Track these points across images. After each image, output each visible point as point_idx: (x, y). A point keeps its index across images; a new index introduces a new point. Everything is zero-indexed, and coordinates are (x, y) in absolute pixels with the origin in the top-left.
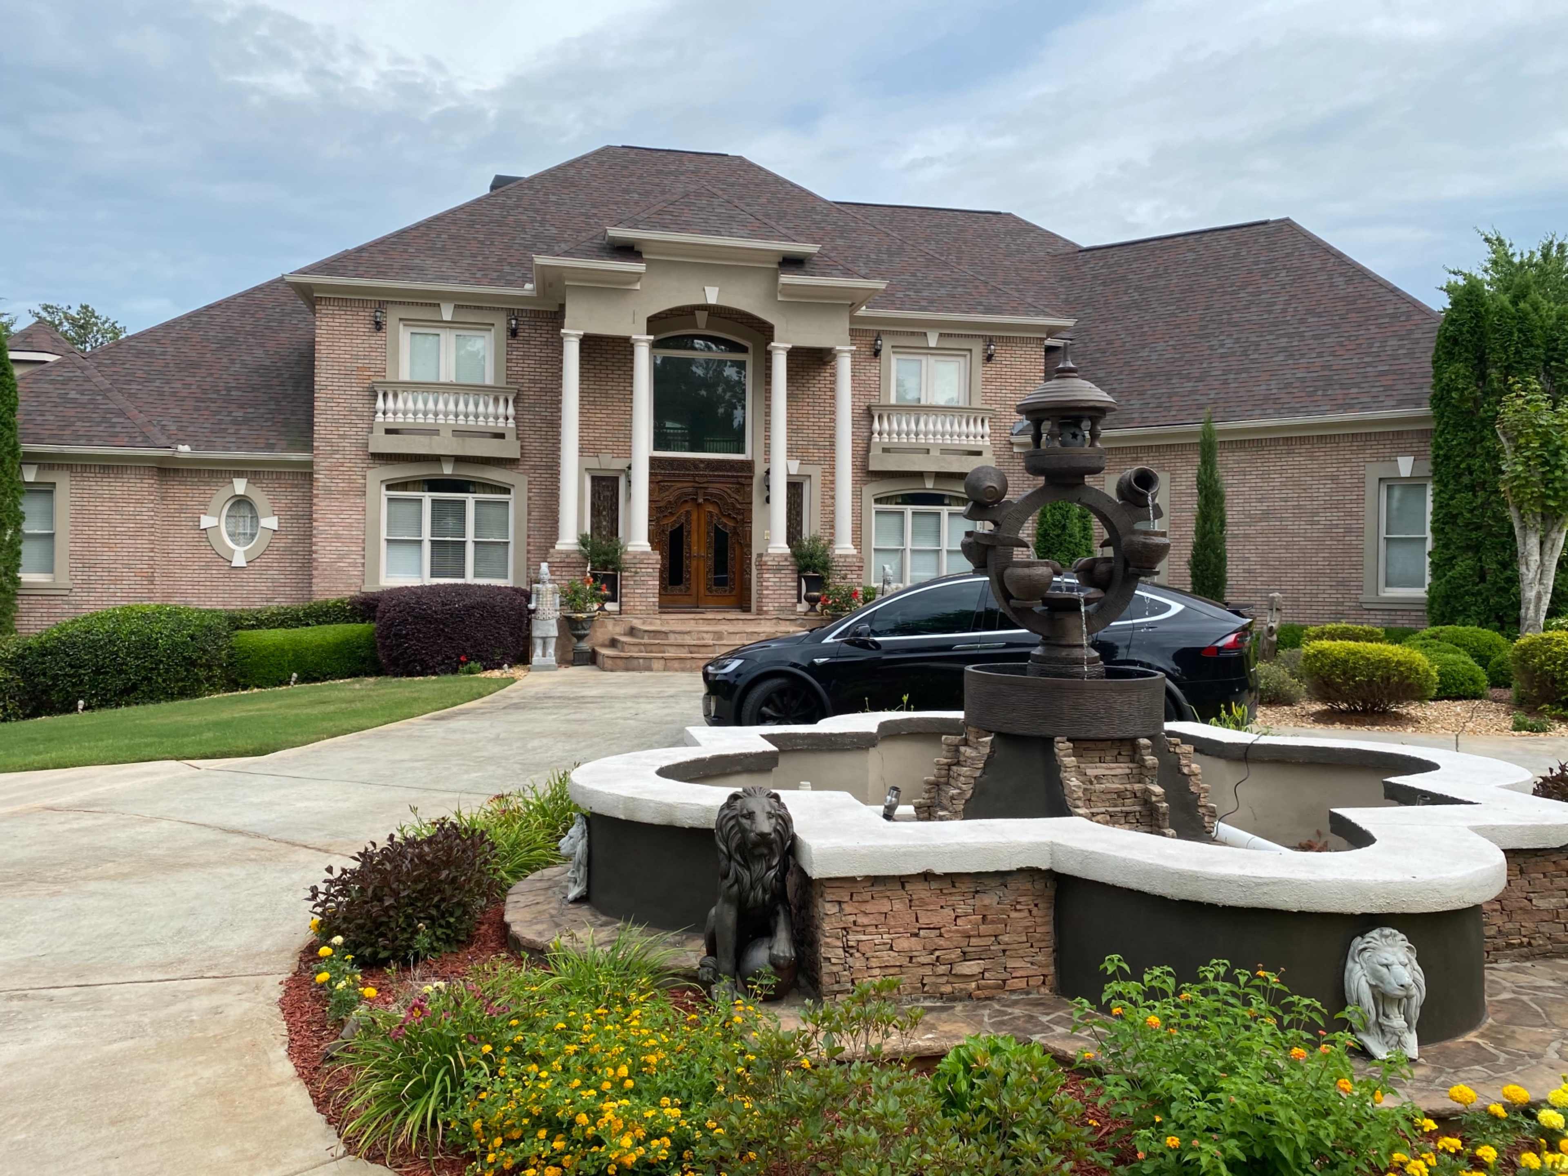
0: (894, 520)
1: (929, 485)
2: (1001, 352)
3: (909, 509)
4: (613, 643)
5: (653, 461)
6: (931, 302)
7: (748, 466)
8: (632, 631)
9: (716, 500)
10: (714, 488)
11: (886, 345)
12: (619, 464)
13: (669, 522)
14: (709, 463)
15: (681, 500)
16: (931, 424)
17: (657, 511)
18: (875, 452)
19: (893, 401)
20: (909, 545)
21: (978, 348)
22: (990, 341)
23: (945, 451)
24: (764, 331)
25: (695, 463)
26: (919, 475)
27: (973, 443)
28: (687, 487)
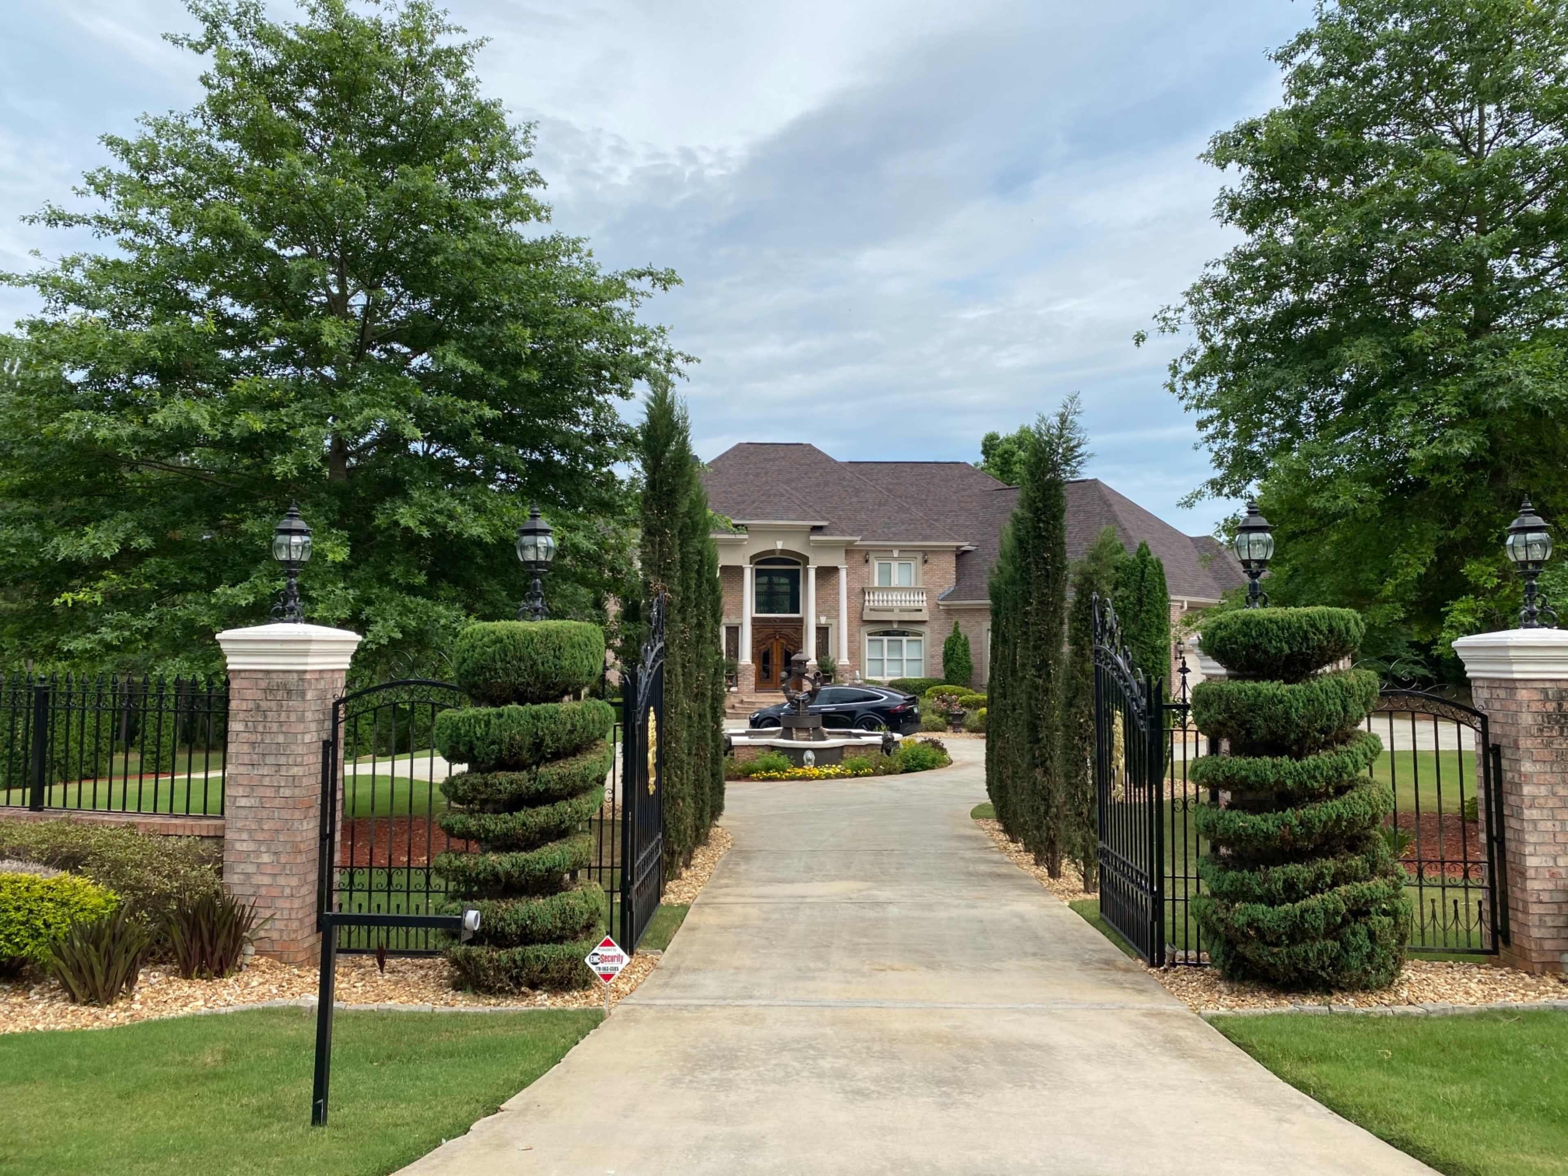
0: (878, 644)
1: (895, 626)
2: (930, 558)
3: (885, 638)
4: (733, 707)
5: (754, 620)
6: (895, 535)
7: (801, 620)
8: (742, 702)
9: (787, 637)
10: (785, 631)
11: (871, 558)
12: (738, 621)
13: (763, 648)
14: (782, 619)
15: (768, 637)
16: (895, 596)
17: (756, 643)
18: (866, 611)
19: (876, 584)
20: (886, 657)
21: (920, 557)
22: (925, 553)
23: (902, 610)
24: (806, 560)
25: (774, 619)
26: (890, 622)
27: (917, 605)
28: (770, 631)
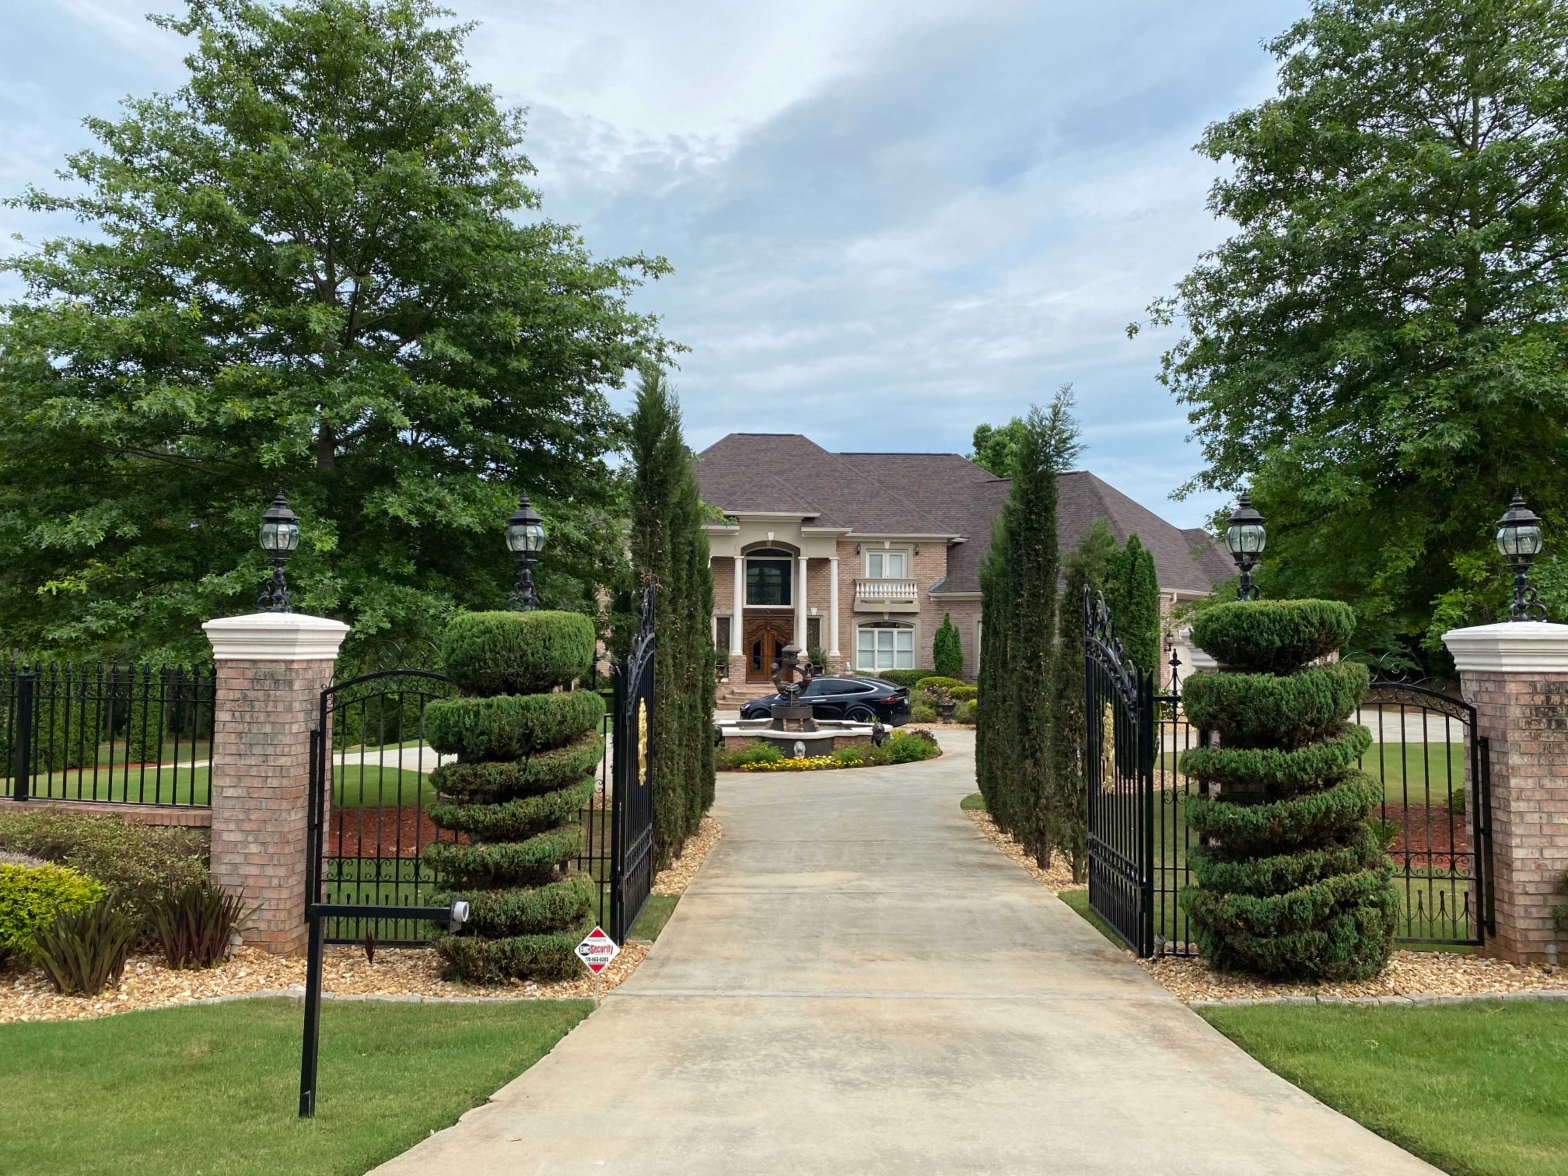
0: (869, 636)
1: (886, 618)
2: (921, 550)
3: (876, 630)
4: (724, 698)
5: (745, 611)
6: (886, 526)
7: (792, 612)
8: (733, 693)
9: (777, 628)
10: (777, 622)
11: (863, 549)
12: (729, 612)
13: (754, 639)
14: (772, 610)
15: (759, 629)
16: (886, 588)
17: (747, 634)
18: (857, 602)
19: (867, 576)
20: (876, 648)
21: (911, 548)
22: (916, 545)
23: (893, 602)
24: (797, 551)
25: (766, 610)
26: (882, 614)
27: (907, 597)
28: (761, 622)
